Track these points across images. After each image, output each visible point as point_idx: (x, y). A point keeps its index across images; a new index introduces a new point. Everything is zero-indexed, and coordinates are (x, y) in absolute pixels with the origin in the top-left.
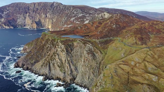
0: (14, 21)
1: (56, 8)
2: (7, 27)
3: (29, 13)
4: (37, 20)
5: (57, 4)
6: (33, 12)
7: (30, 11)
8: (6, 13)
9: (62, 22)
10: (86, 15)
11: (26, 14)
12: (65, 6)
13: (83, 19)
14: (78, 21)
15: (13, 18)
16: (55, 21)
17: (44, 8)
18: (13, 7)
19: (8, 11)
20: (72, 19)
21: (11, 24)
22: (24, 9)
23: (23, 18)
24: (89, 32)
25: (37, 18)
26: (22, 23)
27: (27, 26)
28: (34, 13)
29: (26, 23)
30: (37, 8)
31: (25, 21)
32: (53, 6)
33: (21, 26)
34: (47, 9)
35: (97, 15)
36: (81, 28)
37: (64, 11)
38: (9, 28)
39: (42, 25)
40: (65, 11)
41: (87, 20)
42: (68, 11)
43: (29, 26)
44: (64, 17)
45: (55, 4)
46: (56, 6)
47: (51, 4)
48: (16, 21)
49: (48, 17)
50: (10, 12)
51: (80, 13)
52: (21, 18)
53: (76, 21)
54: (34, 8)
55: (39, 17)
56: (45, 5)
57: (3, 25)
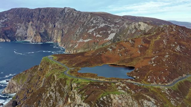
0: (12, 32)
1: (68, 16)
2: (2, 40)
3: (32, 21)
4: (42, 31)
5: (68, 10)
6: (38, 20)
7: (34, 19)
8: (4, 21)
9: (76, 35)
10: (110, 25)
11: (29, 23)
12: (80, 13)
13: (106, 31)
14: (99, 34)
15: (12, 27)
16: (66, 32)
17: (52, 15)
18: (12, 13)
19: (5, 18)
20: (91, 31)
21: (8, 36)
22: (27, 16)
23: (25, 28)
24: (131, 60)
25: (43, 28)
26: (22, 35)
27: (29, 39)
28: (39, 22)
29: (28, 34)
30: (43, 16)
31: (27, 32)
32: (64, 12)
33: (21, 38)
34: (56, 17)
35: (126, 26)
36: (114, 50)
37: (78, 20)
38: (5, 41)
39: (48, 37)
40: (80, 19)
41: (112, 32)
42: (83, 20)
43: (31, 39)
44: (79, 28)
45: (66, 10)
46: (68, 12)
47: (61, 10)
48: (15, 32)
49: (57, 26)
50: (8, 19)
51: (102, 22)
52: (22, 28)
53: (96, 33)
54: (39, 15)
55: (44, 27)
56: (53, 11)
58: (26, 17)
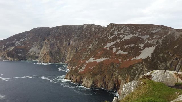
0: (24, 50)
1: (85, 32)
2: (10, 59)
3: (47, 39)
5: (88, 26)
6: (53, 39)
7: (50, 37)
8: (23, 40)
11: (44, 41)
13: (135, 44)
14: (122, 49)
15: (27, 46)
18: (33, 33)
19: (26, 37)
21: (19, 55)
23: (39, 46)
25: (57, 47)
26: (34, 54)
28: (54, 40)
30: (60, 33)
31: (40, 51)
34: (73, 34)
38: (13, 60)
41: (147, 46)
48: (28, 51)
49: (72, 44)
51: (128, 33)
52: (36, 47)
53: (117, 48)
54: (56, 33)
55: (59, 45)
57: (6, 55)
58: (43, 36)
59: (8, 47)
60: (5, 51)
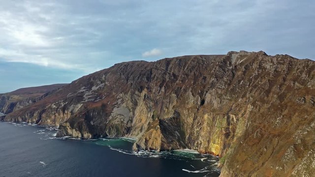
0: (101, 113)
2: (75, 134)
3: (148, 88)
4: (168, 115)
5: (241, 57)
6: (161, 87)
7: (152, 84)
8: (97, 88)
11: (141, 92)
15: (105, 103)
17: (197, 73)
18: (115, 73)
19: (102, 82)
21: (92, 123)
22: (139, 77)
23: (130, 104)
25: (171, 107)
26: (122, 122)
27: (136, 133)
28: (163, 90)
29: (134, 122)
30: (174, 75)
31: (134, 114)
32: (230, 63)
33: (118, 130)
34: (208, 76)
37: (289, 83)
38: (80, 136)
39: (183, 134)
45: (234, 58)
46: (241, 64)
47: (220, 60)
48: (108, 115)
49: (211, 103)
50: (105, 85)
52: (124, 105)
54: (165, 73)
55: (175, 103)
56: (199, 64)
57: (68, 124)
58: (137, 80)
59: (70, 104)
60: (66, 112)
